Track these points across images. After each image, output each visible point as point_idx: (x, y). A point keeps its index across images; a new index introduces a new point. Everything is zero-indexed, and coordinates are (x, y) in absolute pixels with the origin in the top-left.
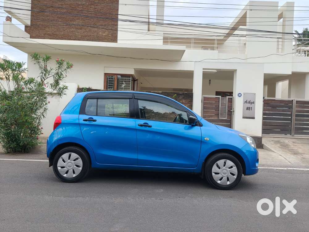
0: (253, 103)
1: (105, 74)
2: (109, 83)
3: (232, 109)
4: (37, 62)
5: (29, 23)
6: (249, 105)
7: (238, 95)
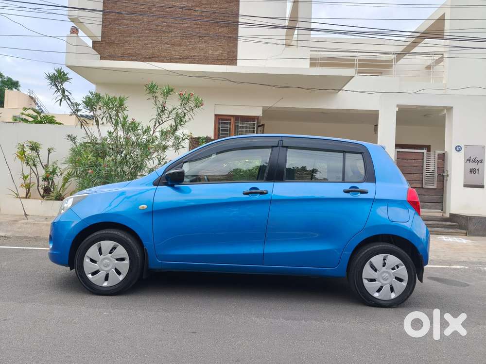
0: (481, 161)
1: (216, 115)
2: (222, 130)
3: (446, 172)
4: (153, 97)
5: (99, 36)
6: (474, 165)
7: (456, 148)
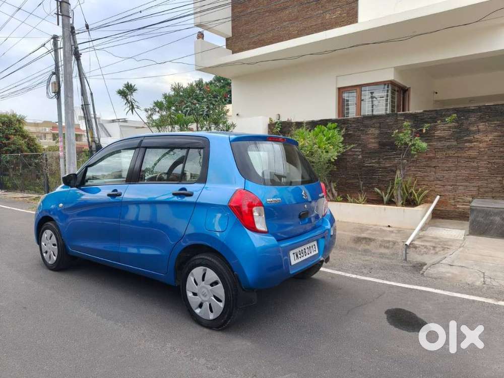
1: (340, 89)
5: (230, 35)
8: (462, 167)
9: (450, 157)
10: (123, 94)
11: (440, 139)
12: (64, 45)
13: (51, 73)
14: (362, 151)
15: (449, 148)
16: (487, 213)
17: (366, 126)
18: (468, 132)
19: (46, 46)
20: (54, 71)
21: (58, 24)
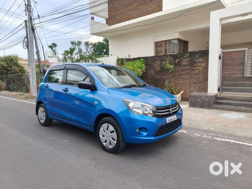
2: (159, 50)
5: (107, 17)
8: (193, 78)
9: (188, 73)
10: (51, 47)
11: (184, 65)
12: (29, 25)
13: (24, 37)
14: (154, 72)
15: (188, 70)
16: (196, 97)
17: (155, 60)
18: (195, 62)
19: (22, 25)
20: (26, 36)
21: (26, 15)
